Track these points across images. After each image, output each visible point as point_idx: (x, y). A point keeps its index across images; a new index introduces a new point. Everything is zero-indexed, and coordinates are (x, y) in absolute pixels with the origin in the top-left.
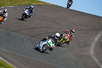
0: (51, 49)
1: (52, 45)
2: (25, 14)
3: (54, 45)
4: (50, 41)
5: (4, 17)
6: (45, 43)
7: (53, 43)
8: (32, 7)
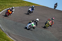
0: (34, 28)
1: (34, 26)
2: (29, 11)
3: (35, 25)
4: (33, 23)
5: (12, 12)
6: (30, 24)
7: (35, 24)
8: (33, 6)
